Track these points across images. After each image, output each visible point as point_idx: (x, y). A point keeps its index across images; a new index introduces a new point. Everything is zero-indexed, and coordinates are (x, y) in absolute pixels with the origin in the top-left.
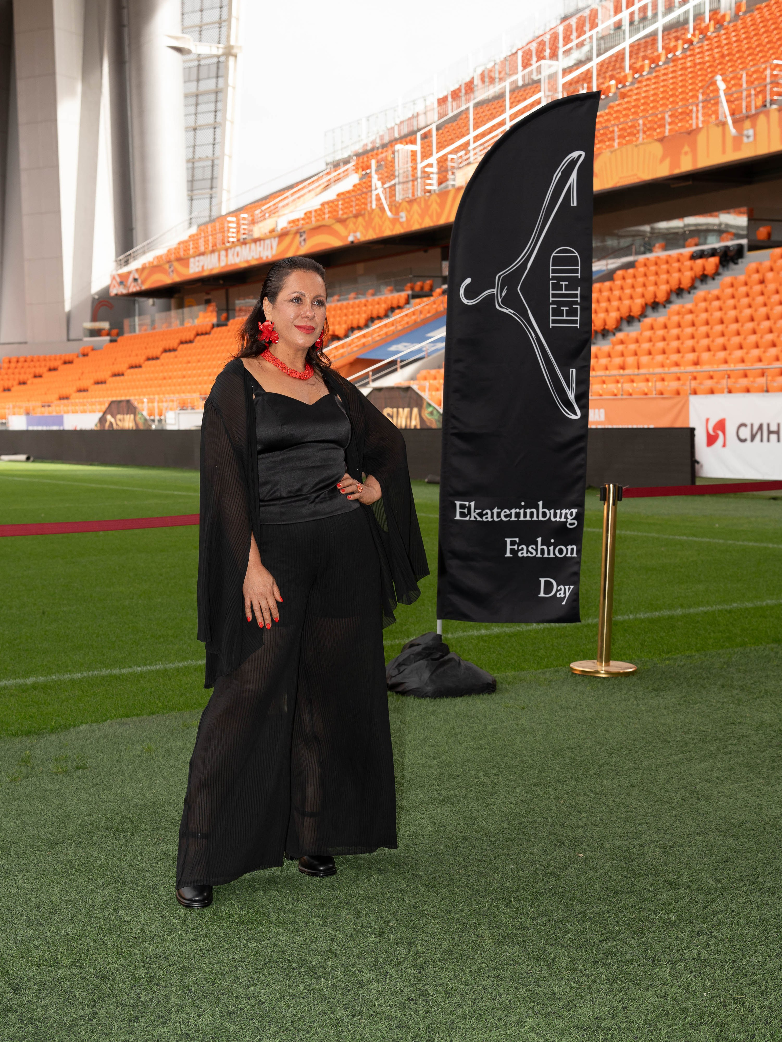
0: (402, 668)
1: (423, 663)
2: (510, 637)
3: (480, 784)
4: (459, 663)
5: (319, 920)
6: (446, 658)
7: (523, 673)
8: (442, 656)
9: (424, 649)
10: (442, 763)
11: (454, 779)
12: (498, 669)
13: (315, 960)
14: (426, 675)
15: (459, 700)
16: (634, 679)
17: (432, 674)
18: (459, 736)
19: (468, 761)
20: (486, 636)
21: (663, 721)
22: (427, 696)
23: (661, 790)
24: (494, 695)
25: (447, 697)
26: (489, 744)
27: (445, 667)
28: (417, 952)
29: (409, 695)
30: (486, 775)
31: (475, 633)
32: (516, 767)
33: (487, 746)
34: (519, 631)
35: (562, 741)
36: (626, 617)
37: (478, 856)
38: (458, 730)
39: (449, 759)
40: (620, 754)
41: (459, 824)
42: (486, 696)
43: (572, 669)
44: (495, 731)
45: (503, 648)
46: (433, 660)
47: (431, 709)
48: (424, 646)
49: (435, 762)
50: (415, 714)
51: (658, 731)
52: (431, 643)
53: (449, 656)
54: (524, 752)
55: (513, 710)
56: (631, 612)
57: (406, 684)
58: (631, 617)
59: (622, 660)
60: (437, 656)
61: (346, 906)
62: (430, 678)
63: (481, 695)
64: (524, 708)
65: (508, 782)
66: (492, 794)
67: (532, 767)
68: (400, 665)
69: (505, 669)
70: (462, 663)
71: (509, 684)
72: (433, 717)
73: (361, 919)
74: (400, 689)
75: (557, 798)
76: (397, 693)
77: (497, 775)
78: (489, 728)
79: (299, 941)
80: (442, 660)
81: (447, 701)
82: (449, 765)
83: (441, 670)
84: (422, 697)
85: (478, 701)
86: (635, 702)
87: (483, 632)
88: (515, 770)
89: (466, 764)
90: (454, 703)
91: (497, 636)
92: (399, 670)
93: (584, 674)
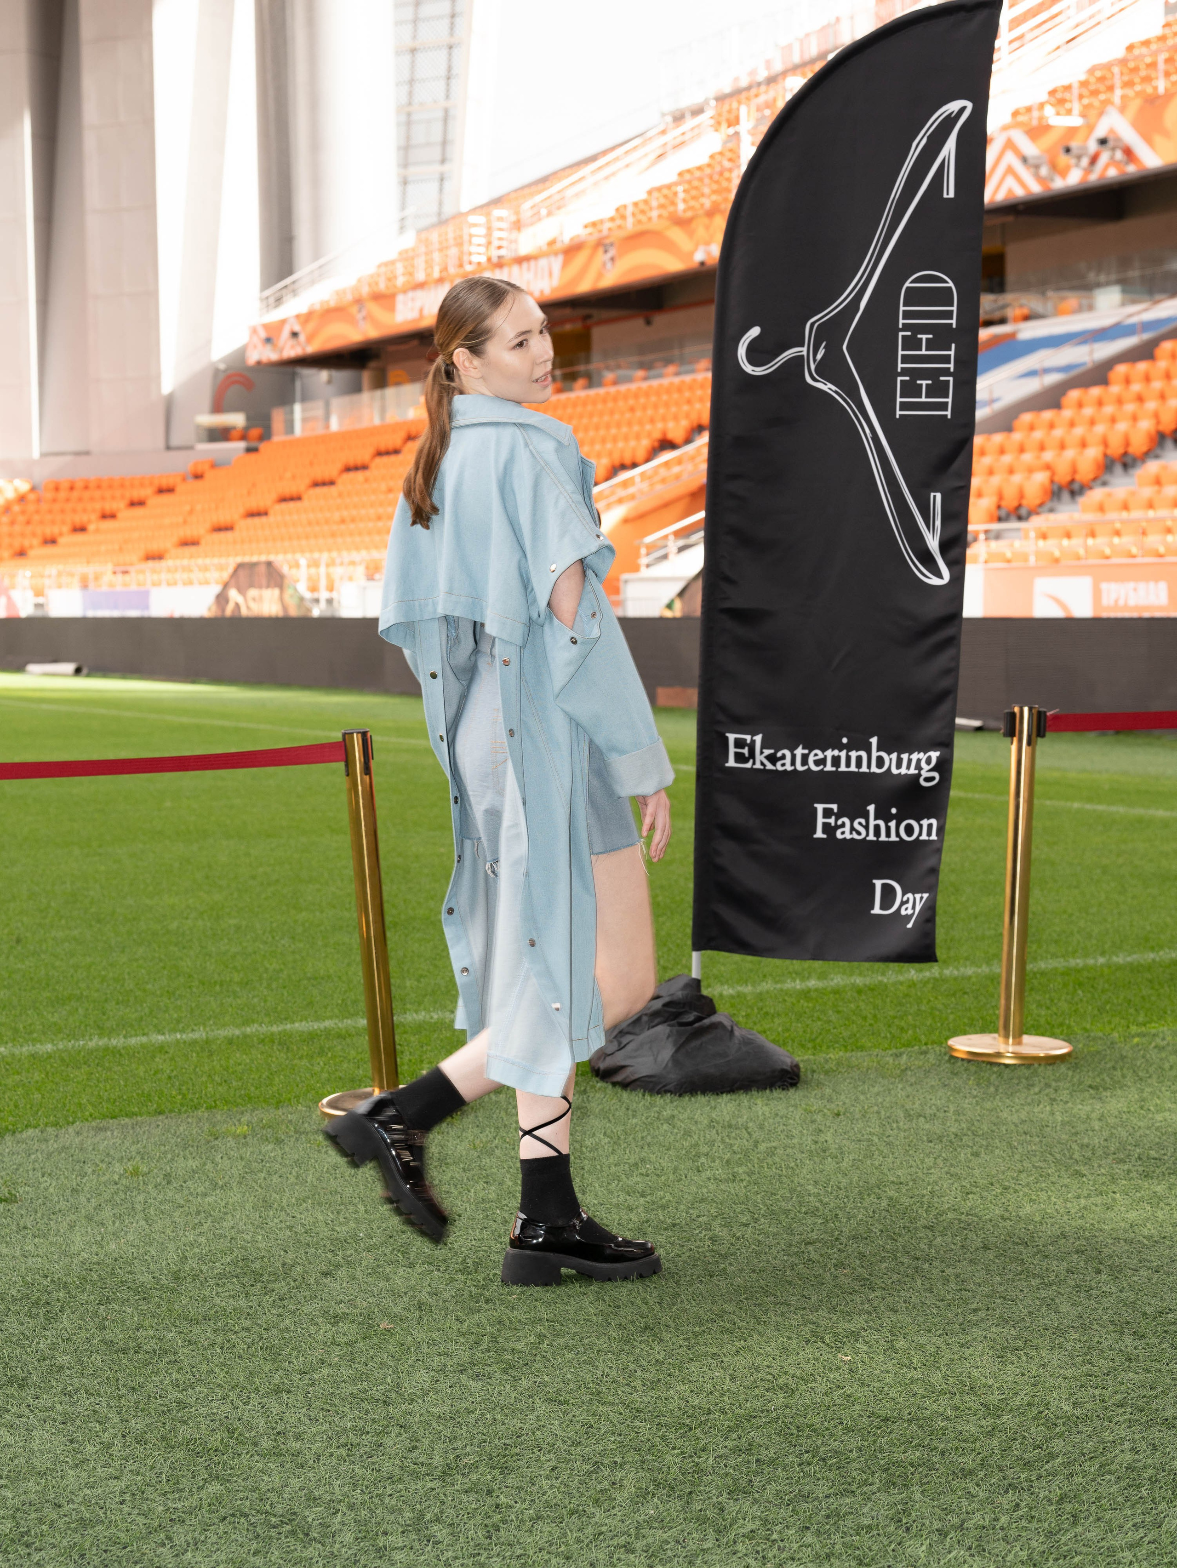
0: (625, 1040)
1: (662, 1030)
2: (859, 992)
3: (710, 1239)
4: (732, 1032)
5: (343, 1452)
6: (707, 1022)
7: (859, 1054)
8: (699, 1019)
9: (666, 1005)
10: (654, 1202)
11: (666, 1229)
12: (814, 1048)
13: (312, 1515)
14: (667, 1053)
15: (725, 1097)
16: (1063, 1068)
17: (677, 1051)
18: (703, 1160)
19: (703, 1200)
20: (816, 990)
21: (1086, 1141)
22: (666, 1092)
23: (1034, 1256)
24: (792, 1091)
25: (704, 1093)
26: (750, 1174)
27: (704, 1039)
28: (497, 1506)
29: (634, 1089)
30: (727, 1225)
31: (798, 985)
32: (786, 1212)
33: (743, 1177)
34: (881, 982)
35: (885, 1171)
36: (1091, 962)
37: (660, 1357)
38: (704, 1149)
39: (668, 1197)
40: (985, 1194)
41: (646, 1303)
42: (777, 1093)
43: (951, 1049)
44: (771, 1152)
45: (838, 1012)
46: (682, 1024)
47: (667, 1113)
48: (666, 999)
49: (642, 1199)
50: (634, 1121)
51: (1071, 1158)
52: (680, 995)
53: (714, 1019)
54: (810, 1187)
55: (819, 1118)
56: (1103, 954)
57: (631, 1069)
58: (1101, 960)
59: (1053, 1035)
60: (691, 1017)
61: (397, 1430)
62: (674, 1058)
63: (768, 1091)
64: (838, 1115)
65: (760, 1238)
66: (725, 1257)
67: (814, 1212)
68: (622, 1033)
69: (828, 1047)
70: (737, 1033)
71: (827, 1073)
72: (665, 1127)
73: (417, 1452)
74: (619, 1078)
75: (839, 1265)
76: (614, 1084)
77: (746, 1225)
78: (762, 1147)
79: (295, 1483)
80: (697, 1025)
81: (701, 1099)
82: (664, 1207)
83: (695, 1043)
84: (658, 1093)
85: (759, 1101)
86: (1048, 1108)
87: (812, 983)
88: (782, 1217)
89: (696, 1205)
90: (713, 1103)
91: (836, 992)
92: (620, 1043)
93: (975, 1059)
